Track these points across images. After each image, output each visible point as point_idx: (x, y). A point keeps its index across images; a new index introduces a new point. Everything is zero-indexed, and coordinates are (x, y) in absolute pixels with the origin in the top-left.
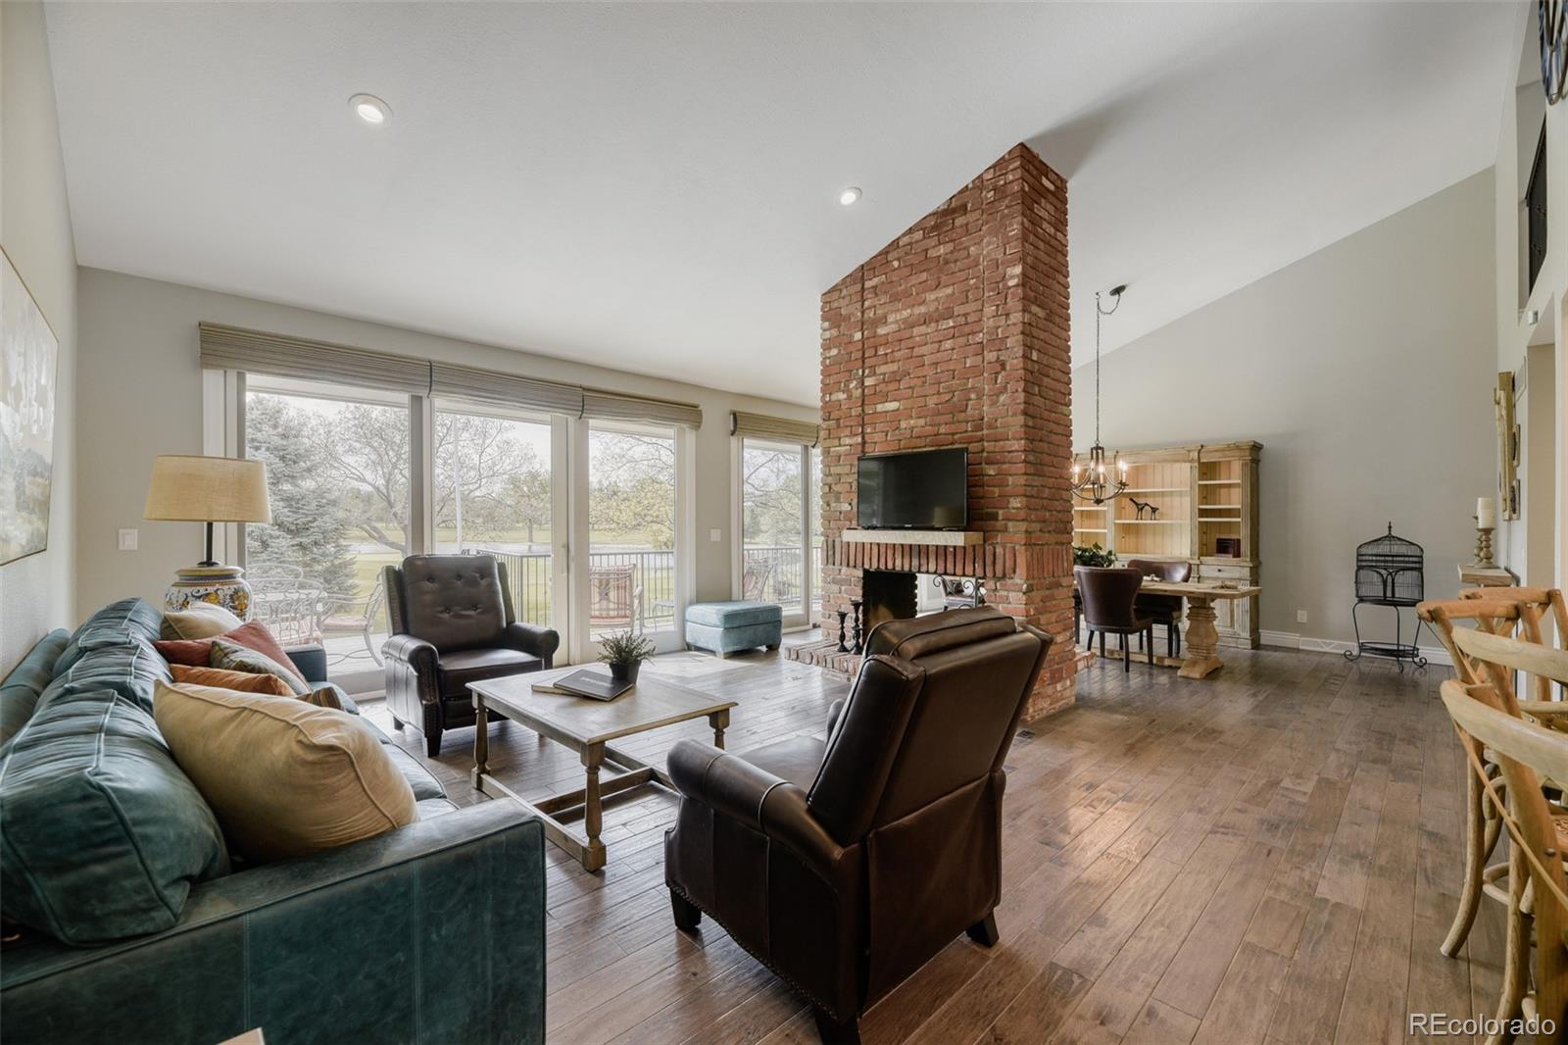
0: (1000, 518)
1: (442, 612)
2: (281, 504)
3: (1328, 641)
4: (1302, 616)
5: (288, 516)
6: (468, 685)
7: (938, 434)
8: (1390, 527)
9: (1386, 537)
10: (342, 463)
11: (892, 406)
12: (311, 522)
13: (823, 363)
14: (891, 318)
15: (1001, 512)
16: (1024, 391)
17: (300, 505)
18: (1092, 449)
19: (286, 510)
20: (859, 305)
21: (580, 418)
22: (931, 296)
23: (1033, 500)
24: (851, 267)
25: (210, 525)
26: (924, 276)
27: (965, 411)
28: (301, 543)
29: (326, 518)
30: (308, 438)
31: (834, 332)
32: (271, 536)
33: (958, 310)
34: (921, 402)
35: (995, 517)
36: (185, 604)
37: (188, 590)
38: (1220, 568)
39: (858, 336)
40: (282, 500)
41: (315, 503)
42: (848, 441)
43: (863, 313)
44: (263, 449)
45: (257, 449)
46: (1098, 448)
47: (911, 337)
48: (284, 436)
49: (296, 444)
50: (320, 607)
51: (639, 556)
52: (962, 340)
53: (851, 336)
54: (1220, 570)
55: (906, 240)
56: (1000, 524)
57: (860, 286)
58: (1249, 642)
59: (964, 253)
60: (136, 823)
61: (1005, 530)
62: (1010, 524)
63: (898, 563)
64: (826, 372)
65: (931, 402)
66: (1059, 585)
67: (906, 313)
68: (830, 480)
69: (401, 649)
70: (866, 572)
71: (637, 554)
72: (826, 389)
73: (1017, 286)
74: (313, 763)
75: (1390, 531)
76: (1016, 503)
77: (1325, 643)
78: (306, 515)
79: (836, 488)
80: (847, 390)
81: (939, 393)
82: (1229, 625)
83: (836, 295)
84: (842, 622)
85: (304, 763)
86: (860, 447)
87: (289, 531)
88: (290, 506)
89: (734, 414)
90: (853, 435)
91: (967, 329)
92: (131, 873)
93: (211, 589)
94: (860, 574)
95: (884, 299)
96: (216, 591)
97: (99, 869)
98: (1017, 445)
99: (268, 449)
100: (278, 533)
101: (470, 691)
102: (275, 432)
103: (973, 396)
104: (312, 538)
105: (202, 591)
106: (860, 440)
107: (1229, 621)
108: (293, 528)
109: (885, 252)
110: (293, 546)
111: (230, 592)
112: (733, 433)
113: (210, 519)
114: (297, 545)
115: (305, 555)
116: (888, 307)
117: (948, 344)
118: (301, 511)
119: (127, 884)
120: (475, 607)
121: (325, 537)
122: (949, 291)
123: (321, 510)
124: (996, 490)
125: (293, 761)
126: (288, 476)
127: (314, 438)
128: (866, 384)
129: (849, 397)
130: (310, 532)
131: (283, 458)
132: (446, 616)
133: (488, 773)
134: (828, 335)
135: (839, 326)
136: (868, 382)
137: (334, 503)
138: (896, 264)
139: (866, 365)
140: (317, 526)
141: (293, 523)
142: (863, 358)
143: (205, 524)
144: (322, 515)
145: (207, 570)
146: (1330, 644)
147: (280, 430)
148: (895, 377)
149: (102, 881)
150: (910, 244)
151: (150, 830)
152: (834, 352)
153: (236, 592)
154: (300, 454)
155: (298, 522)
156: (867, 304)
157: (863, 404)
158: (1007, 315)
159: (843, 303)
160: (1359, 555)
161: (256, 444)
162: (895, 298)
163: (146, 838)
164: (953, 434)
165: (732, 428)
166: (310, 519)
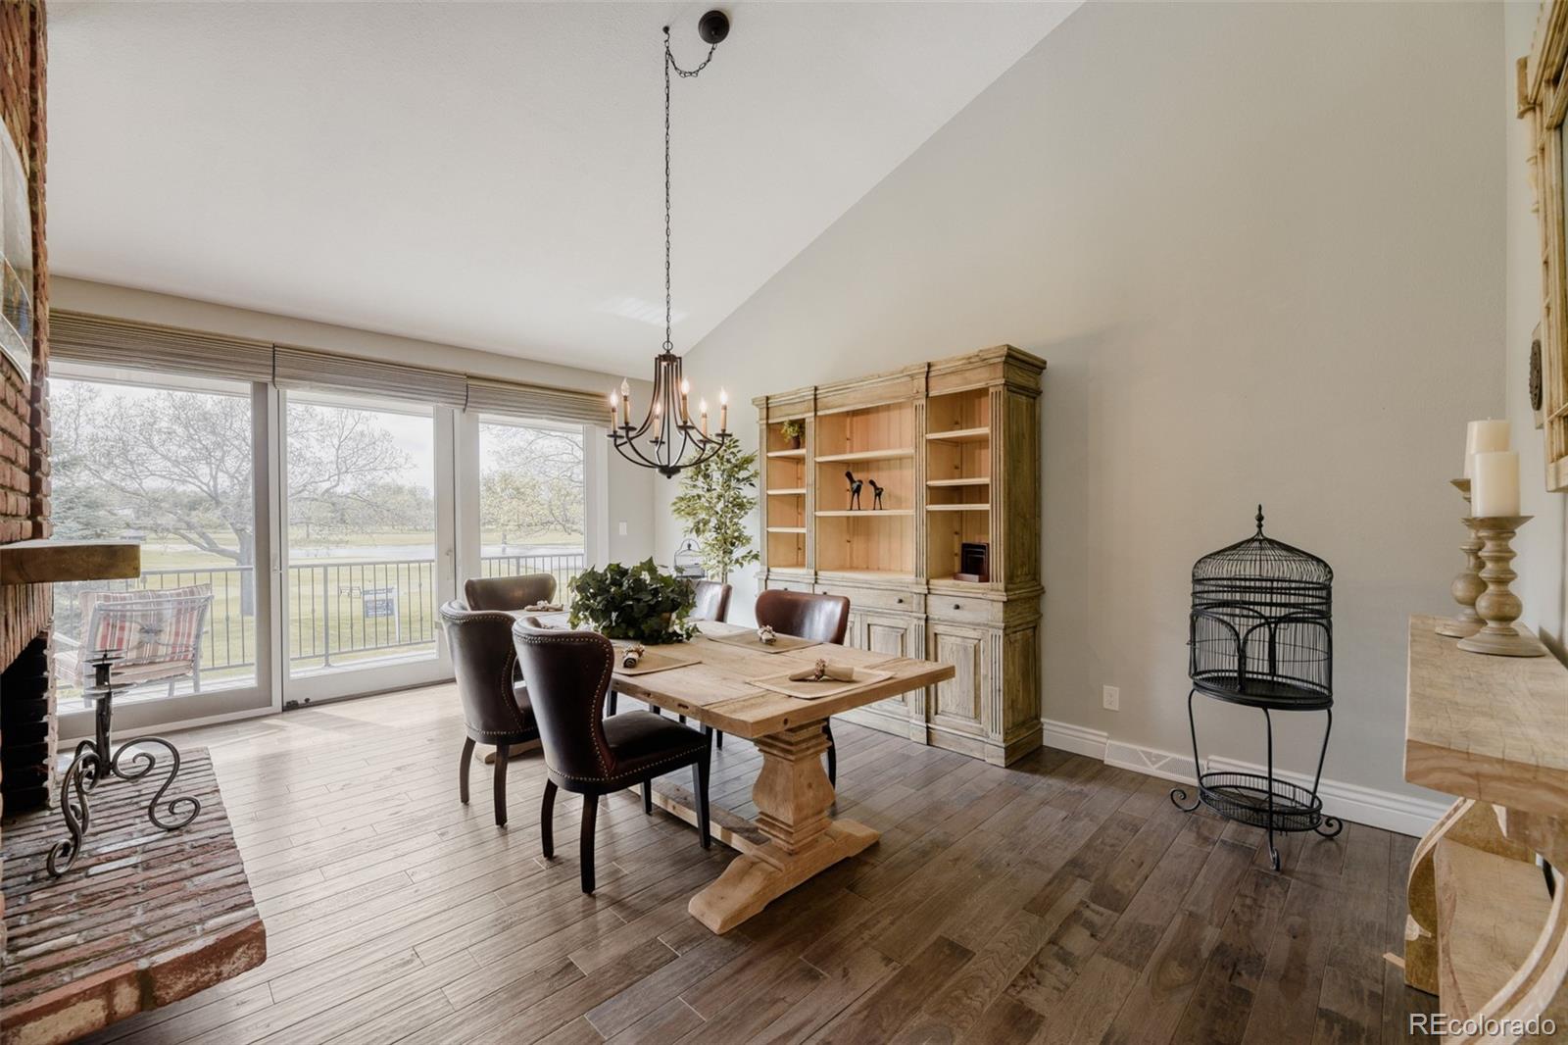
3: (1155, 751)
4: (1112, 697)
8: (1260, 518)
9: (1253, 540)
18: (656, 359)
38: (959, 601)
46: (668, 357)
54: (957, 607)
58: (1002, 752)
75: (1260, 526)
77: (1149, 755)
82: (972, 714)
107: (972, 706)
146: (1159, 758)
160: (1196, 581)
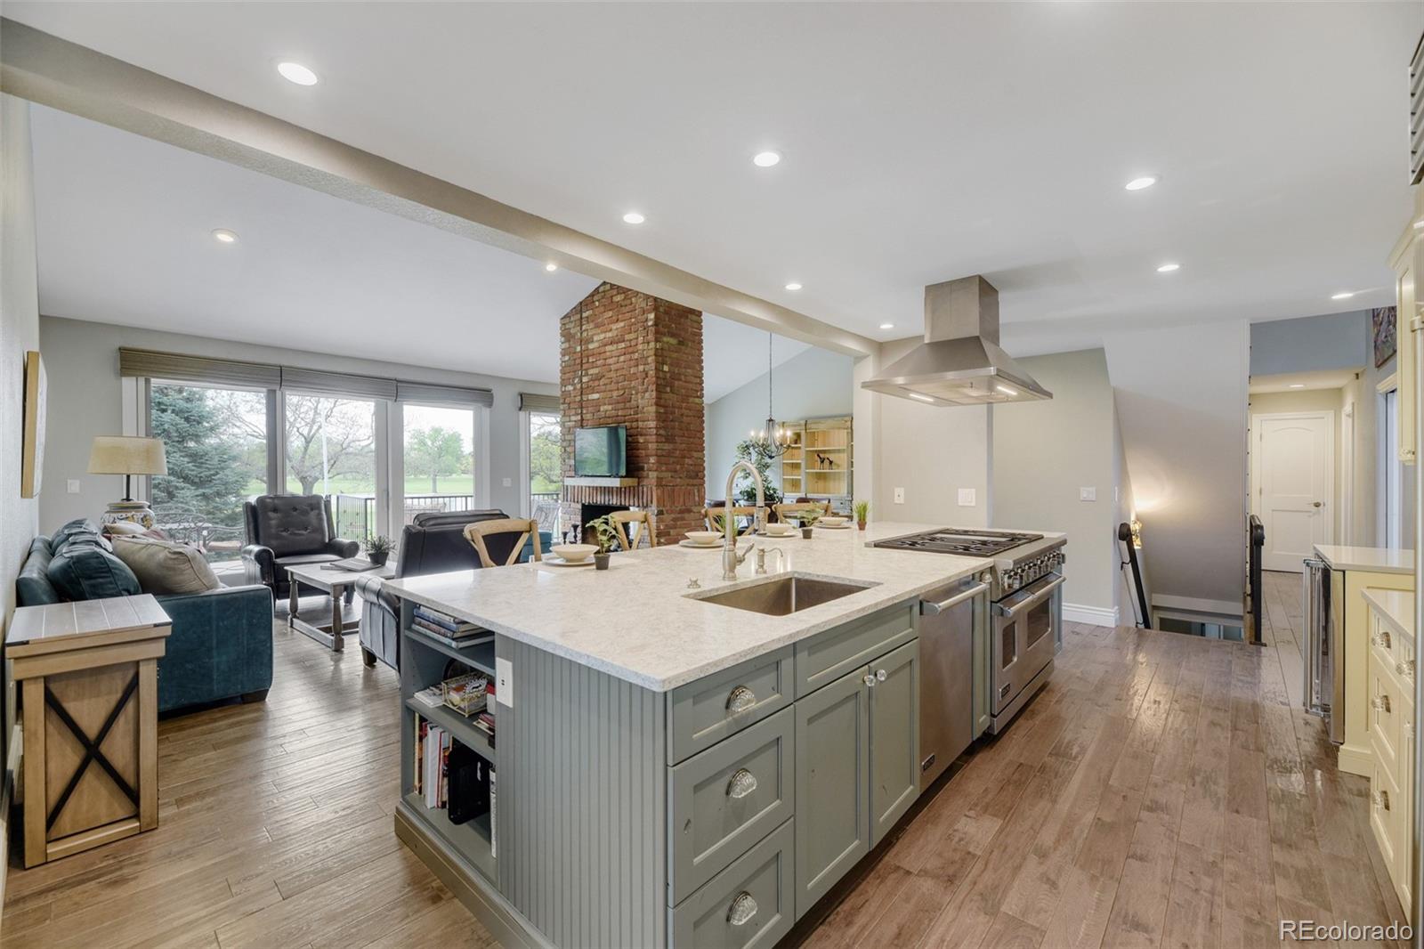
0: (646, 469)
1: (282, 531)
2: (186, 459)
5: (193, 470)
6: (286, 568)
7: (618, 416)
10: (243, 421)
11: (596, 396)
12: (214, 475)
13: (561, 365)
14: (595, 338)
15: (646, 466)
16: (656, 390)
17: (203, 461)
19: (190, 465)
20: (579, 328)
21: (396, 401)
22: (614, 327)
23: (663, 458)
24: (575, 303)
25: (128, 477)
26: (610, 313)
27: (630, 401)
28: (204, 493)
29: (227, 472)
30: (212, 399)
31: (567, 345)
32: (177, 488)
33: (627, 337)
34: (609, 394)
35: (642, 469)
36: (114, 522)
37: (115, 515)
39: (578, 349)
40: (186, 456)
41: (217, 458)
42: (573, 418)
43: (581, 334)
44: (169, 412)
45: (164, 411)
46: (771, 420)
47: (605, 352)
48: (188, 400)
49: (199, 407)
50: (205, 533)
51: (464, 499)
52: (628, 356)
53: (576, 349)
55: (601, 289)
56: (645, 473)
57: (579, 316)
59: (629, 302)
60: (113, 568)
61: (647, 477)
62: (650, 473)
63: (599, 499)
64: (563, 372)
65: (615, 394)
66: (689, 511)
67: (602, 336)
68: (565, 444)
69: (250, 552)
70: (583, 505)
71: (462, 497)
72: (564, 383)
73: (652, 326)
74: (174, 559)
76: (652, 460)
78: (209, 469)
79: (568, 449)
80: (573, 385)
81: (618, 389)
83: (567, 320)
84: (565, 538)
85: (171, 559)
86: (580, 423)
87: (193, 483)
88: (194, 461)
89: (521, 395)
90: (576, 414)
91: (631, 350)
92: (111, 583)
93: (129, 515)
94: (580, 506)
95: (592, 325)
96: (133, 516)
97: (101, 580)
98: (652, 424)
99: (173, 411)
100: (183, 485)
101: (287, 571)
102: (180, 397)
103: (634, 392)
104: (215, 489)
105: (124, 516)
106: (579, 417)
108: (197, 480)
109: (592, 295)
110: (197, 496)
111: (142, 517)
112: (520, 409)
113: (128, 473)
114: (201, 495)
115: (207, 505)
116: (594, 332)
117: (622, 358)
118: (204, 465)
119: (111, 586)
120: (306, 529)
121: (226, 489)
122: (622, 324)
123: (223, 465)
124: (643, 452)
125: (166, 559)
126: (193, 435)
127: (217, 400)
128: (584, 381)
129: (575, 389)
130: (212, 484)
131: (187, 419)
132: (284, 534)
133: (298, 618)
134: (564, 346)
135: (569, 341)
136: (585, 379)
137: (234, 458)
138: (597, 303)
139: (584, 368)
140: (219, 479)
141: (196, 476)
142: (582, 364)
143: (125, 476)
144: (222, 469)
145: (126, 504)
147: (185, 394)
148: (599, 377)
149: (101, 584)
150: (604, 292)
151: (117, 571)
152: (567, 358)
153: (145, 516)
154: (203, 416)
155: (202, 475)
156: (584, 327)
157: (582, 394)
158: (648, 343)
159: (572, 325)
161: (163, 407)
162: (597, 326)
163: (116, 574)
164: (625, 416)
165: (520, 405)
166: (212, 472)
